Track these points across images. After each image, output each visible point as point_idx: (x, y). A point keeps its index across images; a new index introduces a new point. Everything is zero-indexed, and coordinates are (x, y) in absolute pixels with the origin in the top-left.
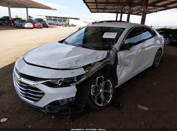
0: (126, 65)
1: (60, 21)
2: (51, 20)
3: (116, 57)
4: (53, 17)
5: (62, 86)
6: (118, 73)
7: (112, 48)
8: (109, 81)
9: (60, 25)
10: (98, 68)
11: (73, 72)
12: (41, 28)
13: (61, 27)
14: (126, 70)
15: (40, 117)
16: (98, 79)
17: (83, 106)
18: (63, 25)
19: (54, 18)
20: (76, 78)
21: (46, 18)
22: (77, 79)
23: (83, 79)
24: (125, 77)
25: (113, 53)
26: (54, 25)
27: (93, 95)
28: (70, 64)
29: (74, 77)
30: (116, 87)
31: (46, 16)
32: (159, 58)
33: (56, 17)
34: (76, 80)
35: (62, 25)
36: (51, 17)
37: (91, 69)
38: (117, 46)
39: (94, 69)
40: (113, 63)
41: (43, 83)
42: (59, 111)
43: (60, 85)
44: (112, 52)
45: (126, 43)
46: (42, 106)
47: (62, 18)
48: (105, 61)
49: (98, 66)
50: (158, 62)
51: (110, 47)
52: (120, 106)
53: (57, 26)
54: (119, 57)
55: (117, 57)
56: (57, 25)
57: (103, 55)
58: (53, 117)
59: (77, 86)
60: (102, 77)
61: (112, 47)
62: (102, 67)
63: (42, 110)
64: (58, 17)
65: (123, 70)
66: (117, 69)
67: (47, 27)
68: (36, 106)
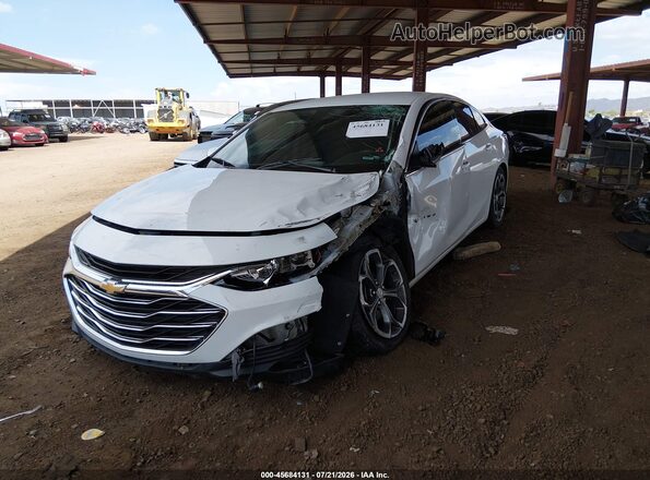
0: (430, 215)
1: (105, 114)
2: (67, 113)
3: (404, 190)
4: (74, 103)
5: (275, 283)
6: (414, 241)
7: (388, 164)
8: (393, 263)
9: (110, 131)
10: (365, 222)
11: (302, 238)
12: (41, 145)
13: (117, 135)
14: (431, 231)
15: (205, 399)
16: (370, 257)
17: (339, 344)
18: (125, 130)
19: (76, 107)
20: (310, 256)
21: (46, 106)
22: (315, 260)
23: (330, 259)
24: (431, 251)
25: (393, 178)
26: (87, 130)
27: (366, 307)
28: (284, 215)
29: (304, 254)
30: (412, 283)
31: (45, 102)
32: (503, 195)
33: (86, 103)
34: (311, 263)
35: (120, 129)
36: (66, 103)
37: (347, 227)
38: (399, 156)
39: (354, 228)
40: (395, 210)
41: (213, 283)
42: (275, 365)
43: (266, 282)
44: (390, 174)
45: (421, 147)
46: (217, 357)
47: (109, 103)
48: (377, 201)
49: (362, 219)
50: (500, 209)
51: (381, 160)
52: (437, 335)
53: (98, 135)
54: (411, 189)
55: (407, 190)
56: (100, 130)
57: (370, 184)
58: (260, 385)
59: (322, 279)
60: (377, 251)
61: (386, 159)
62: (373, 221)
63: (215, 373)
64: (96, 103)
65: (425, 231)
66: (409, 226)
67: (64, 139)
68: (191, 365)
